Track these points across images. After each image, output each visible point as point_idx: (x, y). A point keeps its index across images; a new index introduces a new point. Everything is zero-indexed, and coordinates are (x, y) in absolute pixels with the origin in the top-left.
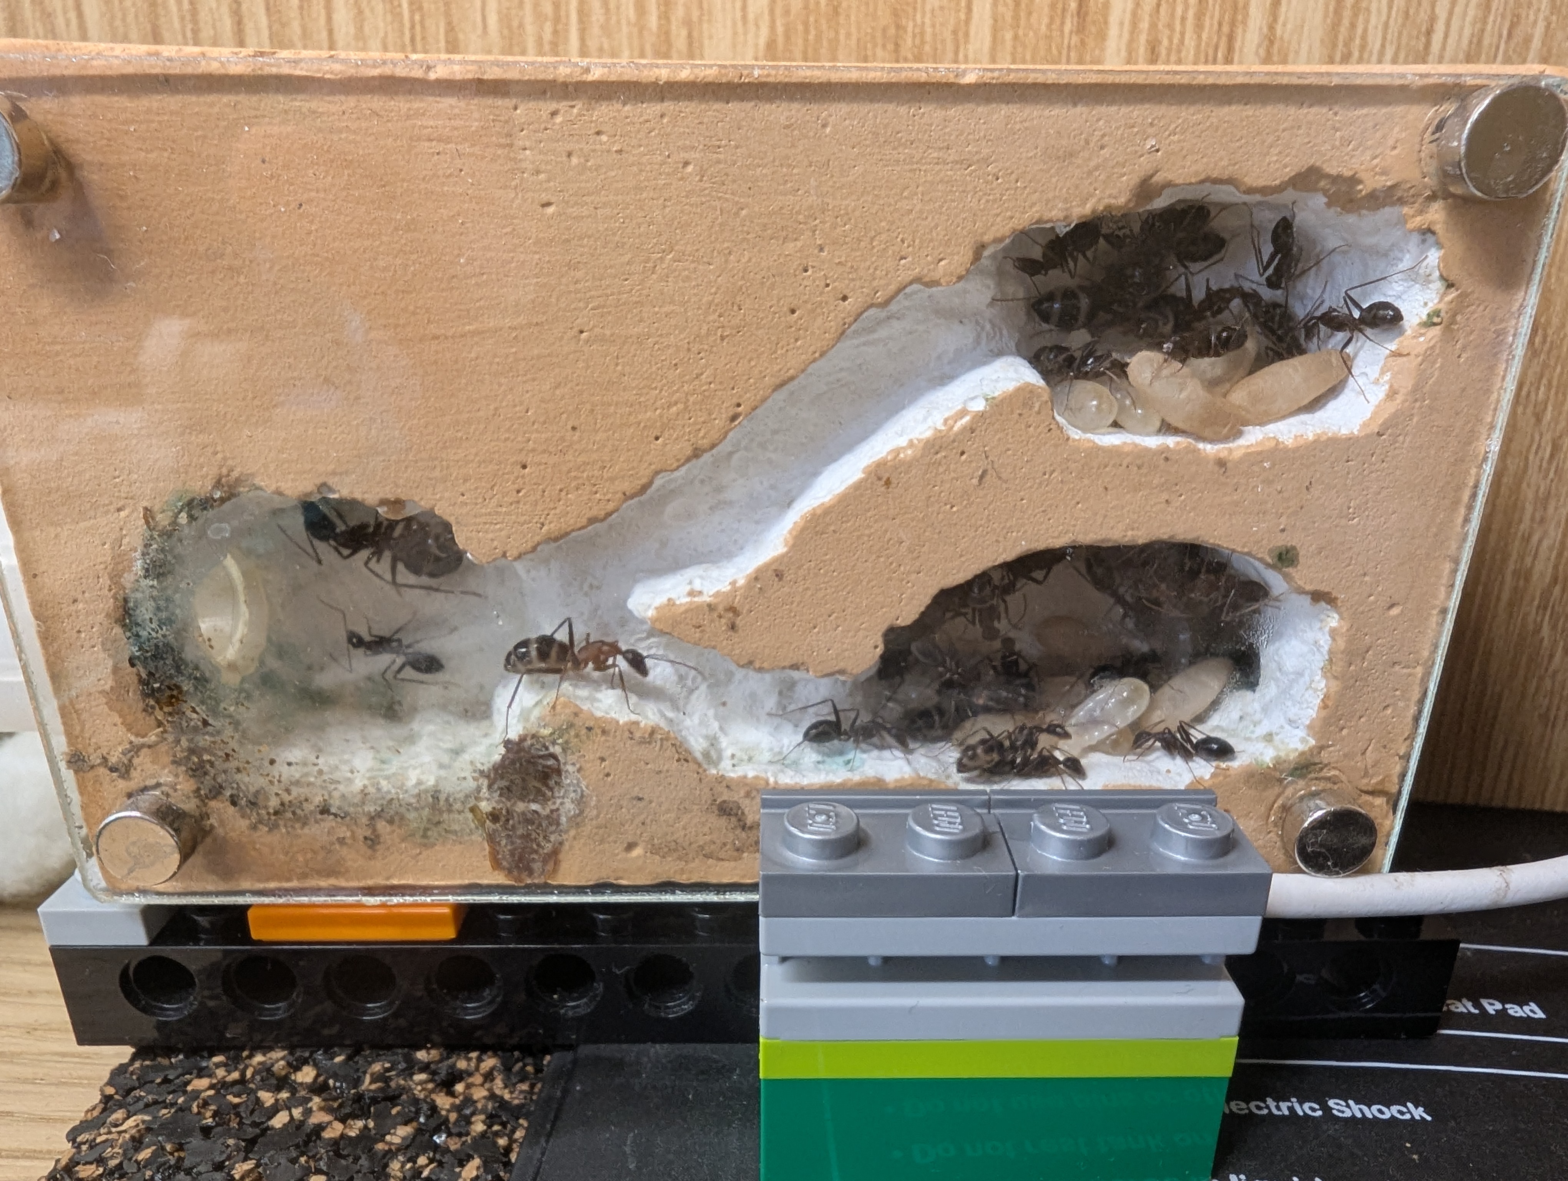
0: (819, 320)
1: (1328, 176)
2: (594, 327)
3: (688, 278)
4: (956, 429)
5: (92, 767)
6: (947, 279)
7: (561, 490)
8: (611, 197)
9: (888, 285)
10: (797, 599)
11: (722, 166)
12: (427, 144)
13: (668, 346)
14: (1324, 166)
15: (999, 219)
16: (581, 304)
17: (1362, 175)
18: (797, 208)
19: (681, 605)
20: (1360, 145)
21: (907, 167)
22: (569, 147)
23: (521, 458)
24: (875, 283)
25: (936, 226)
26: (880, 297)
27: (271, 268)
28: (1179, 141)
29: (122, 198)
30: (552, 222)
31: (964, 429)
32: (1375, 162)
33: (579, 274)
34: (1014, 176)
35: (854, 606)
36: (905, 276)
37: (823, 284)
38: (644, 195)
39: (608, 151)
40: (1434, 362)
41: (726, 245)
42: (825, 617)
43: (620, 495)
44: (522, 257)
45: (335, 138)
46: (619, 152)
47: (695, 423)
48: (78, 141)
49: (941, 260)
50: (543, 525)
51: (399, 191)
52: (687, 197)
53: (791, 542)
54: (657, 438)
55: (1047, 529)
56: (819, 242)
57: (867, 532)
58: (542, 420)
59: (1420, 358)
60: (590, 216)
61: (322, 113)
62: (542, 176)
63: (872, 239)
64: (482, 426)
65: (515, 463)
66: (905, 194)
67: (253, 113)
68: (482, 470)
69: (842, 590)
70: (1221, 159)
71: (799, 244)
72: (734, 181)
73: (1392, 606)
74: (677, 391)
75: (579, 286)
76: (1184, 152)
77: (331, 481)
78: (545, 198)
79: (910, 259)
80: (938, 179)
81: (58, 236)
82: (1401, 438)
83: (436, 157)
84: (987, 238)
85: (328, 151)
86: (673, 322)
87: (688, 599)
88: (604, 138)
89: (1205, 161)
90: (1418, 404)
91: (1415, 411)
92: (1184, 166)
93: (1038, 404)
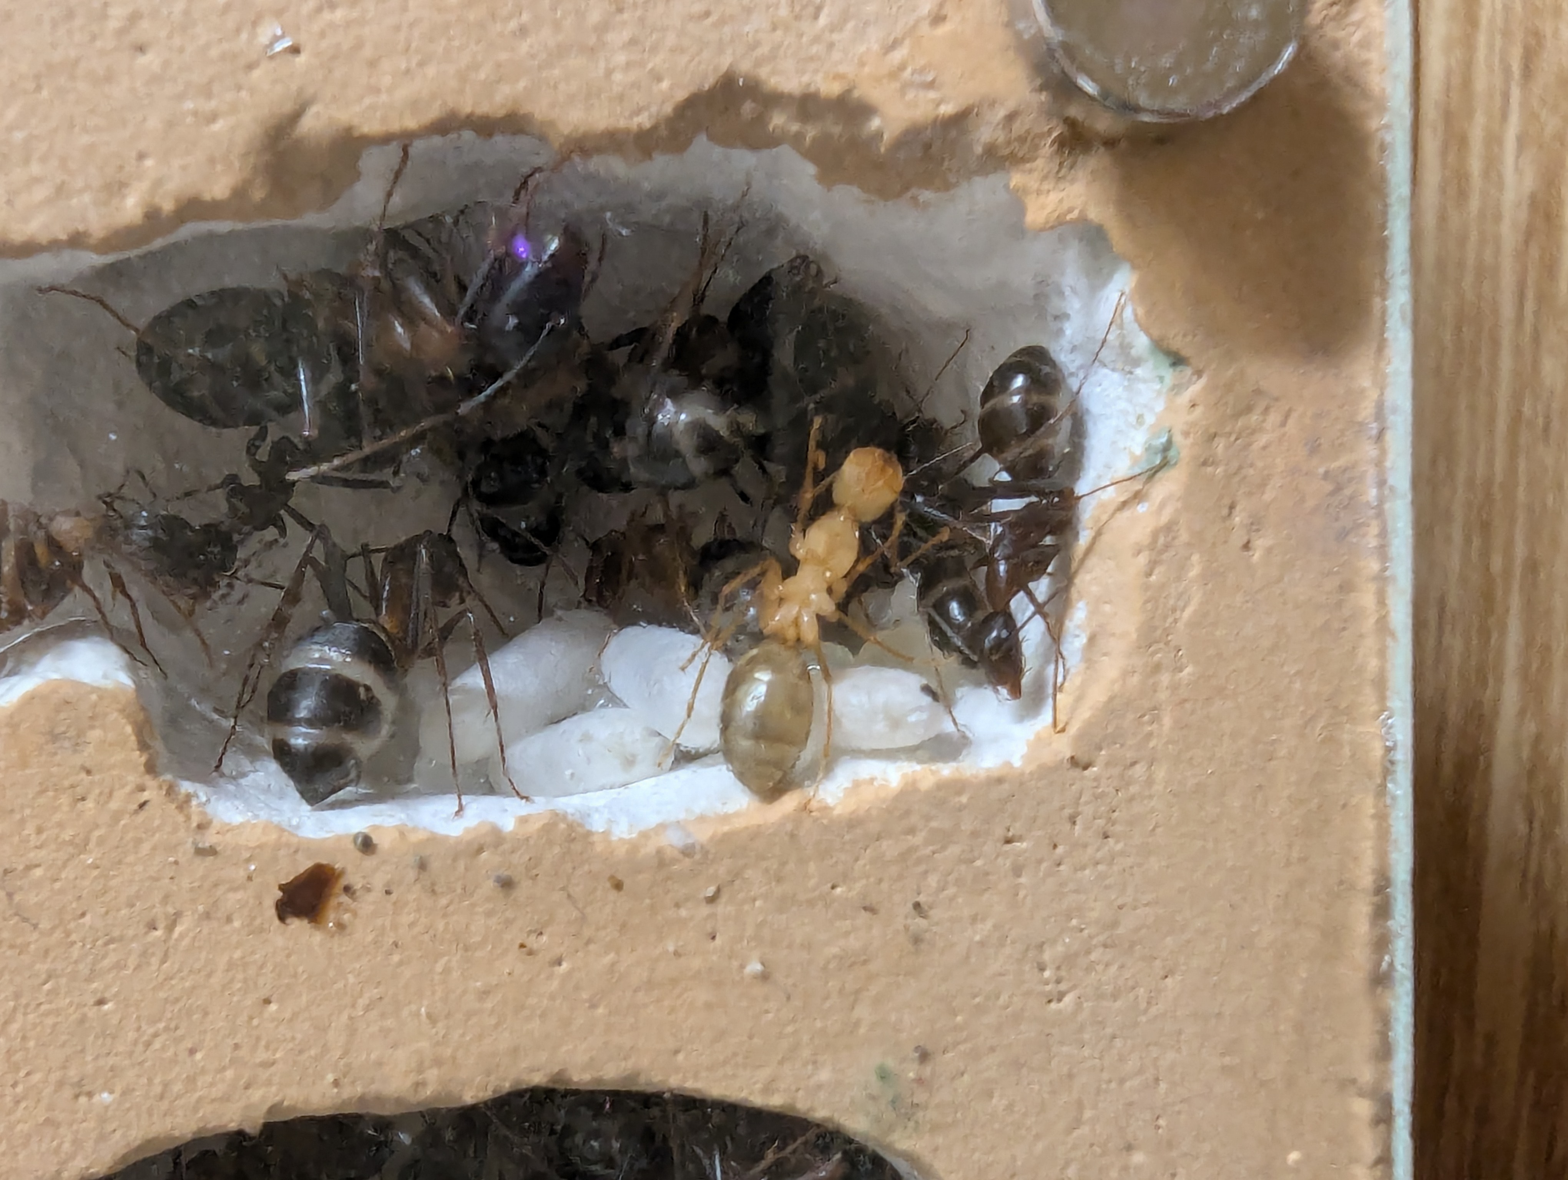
14: (763, 73)
20: (845, 16)
28: (348, 24)
32: (898, 56)
40: (1182, 567)
55: (191, 1080)
59: (1143, 560)
70: (475, 66)
76: (368, 52)
82: (1139, 770)
89: (431, 71)
90: (1165, 679)
91: (1163, 695)
92: (377, 91)
93: (95, 735)
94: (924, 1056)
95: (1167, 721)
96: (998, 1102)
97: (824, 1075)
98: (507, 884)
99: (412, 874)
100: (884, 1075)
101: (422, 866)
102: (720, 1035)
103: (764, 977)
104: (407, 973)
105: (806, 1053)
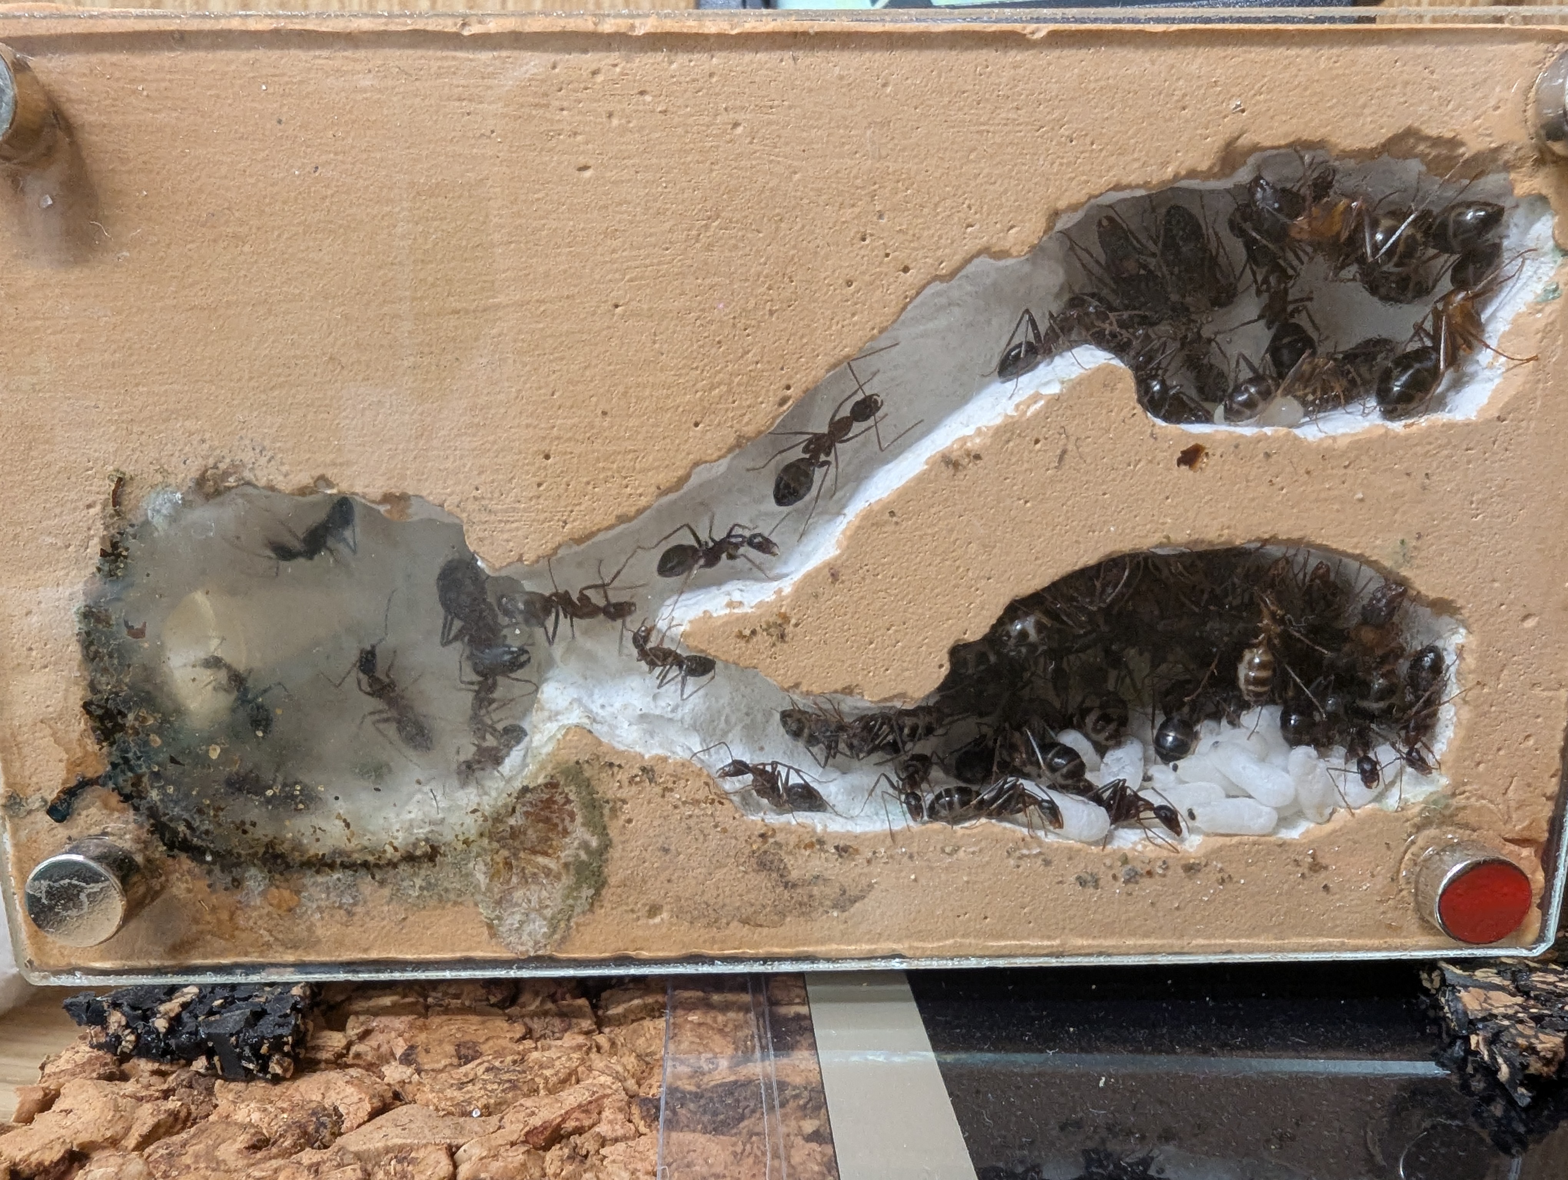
0: (878, 293)
1: (1427, 138)
2: (631, 300)
3: (735, 247)
4: (1029, 414)
5: (30, 812)
6: (1018, 248)
7: (588, 483)
8: (654, 160)
9: (954, 254)
10: (851, 610)
11: (774, 127)
12: (457, 104)
13: (711, 322)
14: (1423, 127)
15: (1074, 183)
16: (617, 276)
17: (1464, 137)
18: (855, 171)
19: (719, 617)
20: (1459, 106)
21: (972, 128)
22: (610, 107)
23: (545, 446)
24: (939, 253)
25: (1006, 191)
26: (945, 268)
27: (279, 236)
28: (1265, 101)
29: (123, 161)
30: (588, 187)
31: (1037, 415)
32: (1478, 122)
33: (616, 243)
34: (1088, 140)
35: (916, 617)
36: (971, 246)
37: (882, 253)
38: (689, 159)
39: (653, 111)
40: (1555, 340)
41: (777, 211)
42: (883, 631)
43: (653, 489)
44: (555, 225)
45: (359, 97)
46: (664, 112)
47: (740, 407)
48: (80, 101)
49: (1012, 227)
50: (565, 522)
51: (424, 153)
52: (735, 160)
53: (845, 543)
54: (696, 425)
55: (1134, 528)
56: (878, 208)
57: (929, 531)
58: (568, 404)
59: (1539, 336)
60: (629, 181)
61: (346, 72)
62: (579, 138)
63: (936, 205)
64: (503, 410)
65: (537, 453)
66: (972, 157)
67: (272, 71)
68: (499, 461)
69: (902, 599)
70: (1311, 120)
71: (857, 210)
72: (787, 144)
73: (1526, 617)
74: (719, 372)
75: (615, 256)
76: (1271, 113)
77: (330, 473)
78: (582, 160)
79: (977, 226)
80: (1008, 140)
81: (50, 202)
82: (1524, 424)
83: (467, 118)
84: (1062, 204)
85: (350, 112)
86: (716, 295)
87: (727, 611)
88: (648, 98)
89: (1294, 121)
90: (1541, 386)
91: (1538, 392)
92: (1271, 128)
93: (1120, 386)
94: (1419, 537)
95: (1539, 403)
96: (1445, 558)
97: (1378, 542)
98: (1268, 455)
99: (1232, 449)
100: (1403, 542)
101: (1237, 447)
102: (1341, 523)
103: (1361, 500)
104: (1223, 489)
105: (1373, 533)
